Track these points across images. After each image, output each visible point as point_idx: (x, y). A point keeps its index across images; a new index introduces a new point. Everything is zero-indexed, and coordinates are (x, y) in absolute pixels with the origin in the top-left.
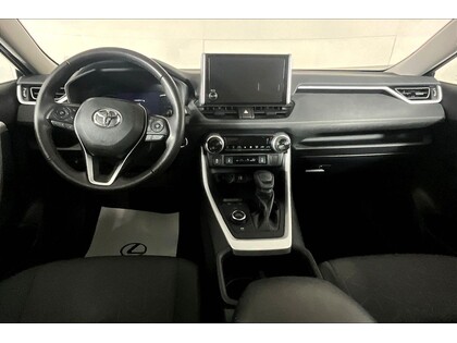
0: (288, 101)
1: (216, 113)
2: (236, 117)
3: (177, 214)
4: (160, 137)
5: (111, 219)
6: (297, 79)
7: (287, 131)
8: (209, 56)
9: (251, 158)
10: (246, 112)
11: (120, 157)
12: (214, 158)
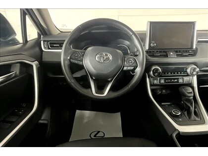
0: (194, 47)
1: (155, 55)
2: (166, 56)
3: (120, 113)
4: (132, 68)
5: (82, 117)
6: (199, 35)
7: (195, 64)
8: (151, 23)
9: (174, 79)
10: (172, 54)
11: (109, 80)
12: (154, 80)
